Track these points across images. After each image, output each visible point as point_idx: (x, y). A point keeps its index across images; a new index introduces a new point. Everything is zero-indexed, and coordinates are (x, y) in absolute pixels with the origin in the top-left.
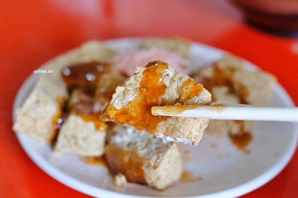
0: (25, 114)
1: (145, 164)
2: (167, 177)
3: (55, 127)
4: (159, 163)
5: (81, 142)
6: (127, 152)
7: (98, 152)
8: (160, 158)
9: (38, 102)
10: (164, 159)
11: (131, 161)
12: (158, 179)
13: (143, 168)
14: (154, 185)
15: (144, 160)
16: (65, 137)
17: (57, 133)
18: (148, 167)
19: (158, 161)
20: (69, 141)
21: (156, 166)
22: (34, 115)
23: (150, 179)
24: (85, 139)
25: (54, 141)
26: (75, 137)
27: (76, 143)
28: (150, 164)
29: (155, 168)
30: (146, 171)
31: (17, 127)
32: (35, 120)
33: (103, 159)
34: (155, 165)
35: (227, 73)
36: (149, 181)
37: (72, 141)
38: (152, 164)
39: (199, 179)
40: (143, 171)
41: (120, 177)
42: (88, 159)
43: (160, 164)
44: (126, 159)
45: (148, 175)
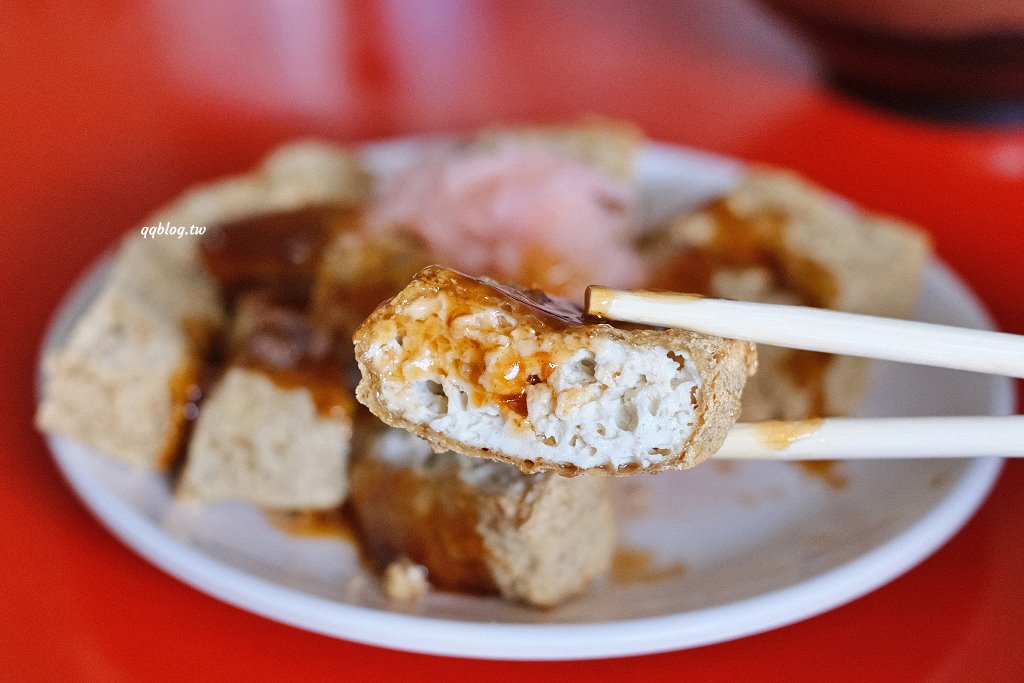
0: (77, 372)
1: (487, 516)
2: (562, 558)
3: (181, 411)
4: (531, 505)
5: (267, 458)
6: (425, 482)
7: (327, 493)
8: (536, 487)
9: (117, 330)
10: (549, 492)
11: (437, 510)
12: (534, 565)
13: (481, 528)
14: (521, 589)
15: (481, 499)
16: (214, 444)
17: (185, 432)
18: (494, 525)
19: (530, 497)
20: (227, 458)
21: (524, 514)
22: (105, 371)
23: (506, 568)
24: (280, 449)
25: (176, 462)
26: (247, 444)
27: (252, 465)
28: (500, 510)
29: (519, 521)
30: (491, 539)
31: (49, 417)
32: (110, 391)
33: (346, 517)
34: (519, 512)
35: (763, 229)
36: (502, 579)
37: (240, 455)
38: (510, 511)
39: (677, 571)
40: (479, 539)
41: (405, 568)
42: (293, 518)
43: (535, 506)
44: (422, 504)
45: (498, 553)
